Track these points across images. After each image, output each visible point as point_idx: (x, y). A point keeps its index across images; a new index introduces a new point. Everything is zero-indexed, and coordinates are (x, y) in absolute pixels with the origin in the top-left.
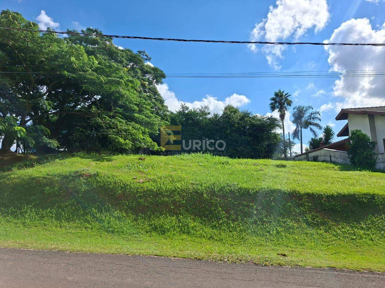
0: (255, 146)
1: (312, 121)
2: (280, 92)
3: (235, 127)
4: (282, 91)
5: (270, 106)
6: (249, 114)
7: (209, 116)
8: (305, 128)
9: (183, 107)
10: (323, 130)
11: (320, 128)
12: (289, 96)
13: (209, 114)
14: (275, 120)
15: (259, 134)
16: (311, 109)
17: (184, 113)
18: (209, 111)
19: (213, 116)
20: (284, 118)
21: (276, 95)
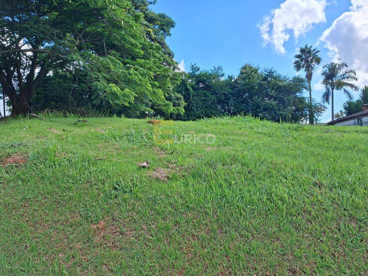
0: (280, 112)
1: (346, 81)
2: (306, 47)
3: (256, 90)
4: (309, 47)
5: (294, 64)
6: (273, 72)
7: (222, 79)
8: (337, 89)
9: (193, 68)
10: (360, 91)
11: (356, 88)
12: (318, 52)
13: (223, 75)
14: (302, 80)
15: (285, 97)
16: (345, 67)
17: (194, 74)
18: (222, 73)
19: (227, 78)
20: (311, 79)
21: (303, 51)
